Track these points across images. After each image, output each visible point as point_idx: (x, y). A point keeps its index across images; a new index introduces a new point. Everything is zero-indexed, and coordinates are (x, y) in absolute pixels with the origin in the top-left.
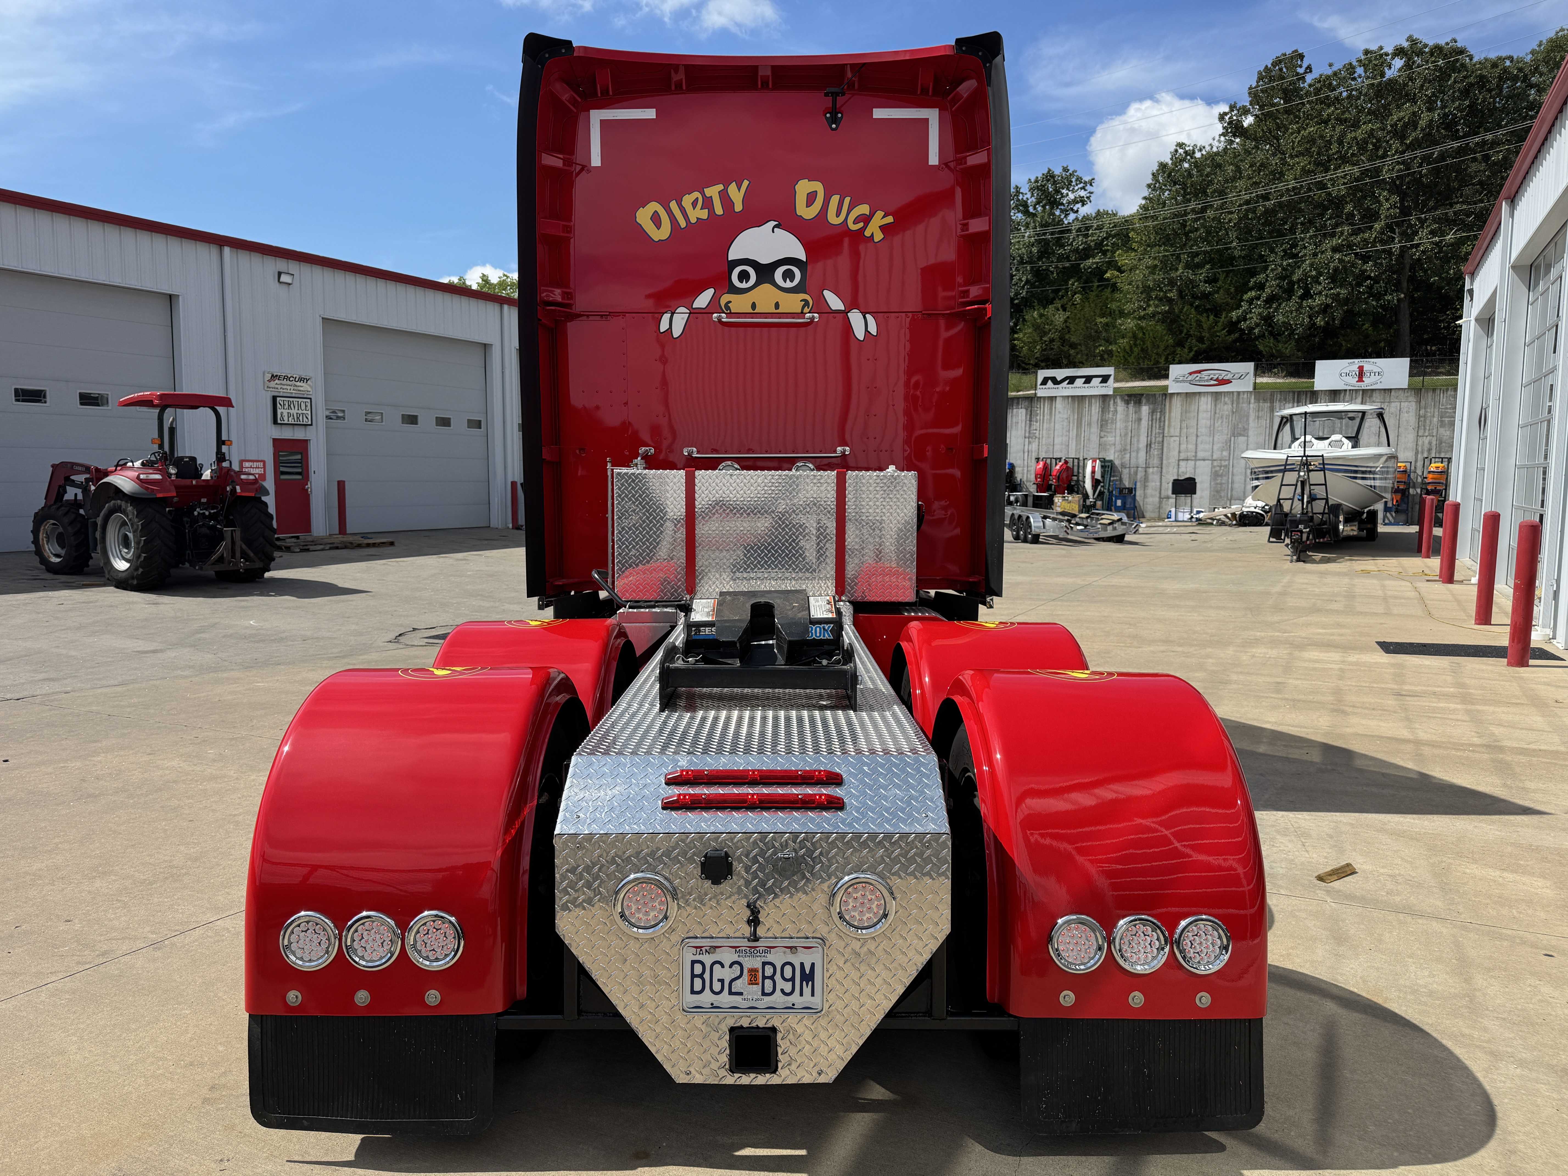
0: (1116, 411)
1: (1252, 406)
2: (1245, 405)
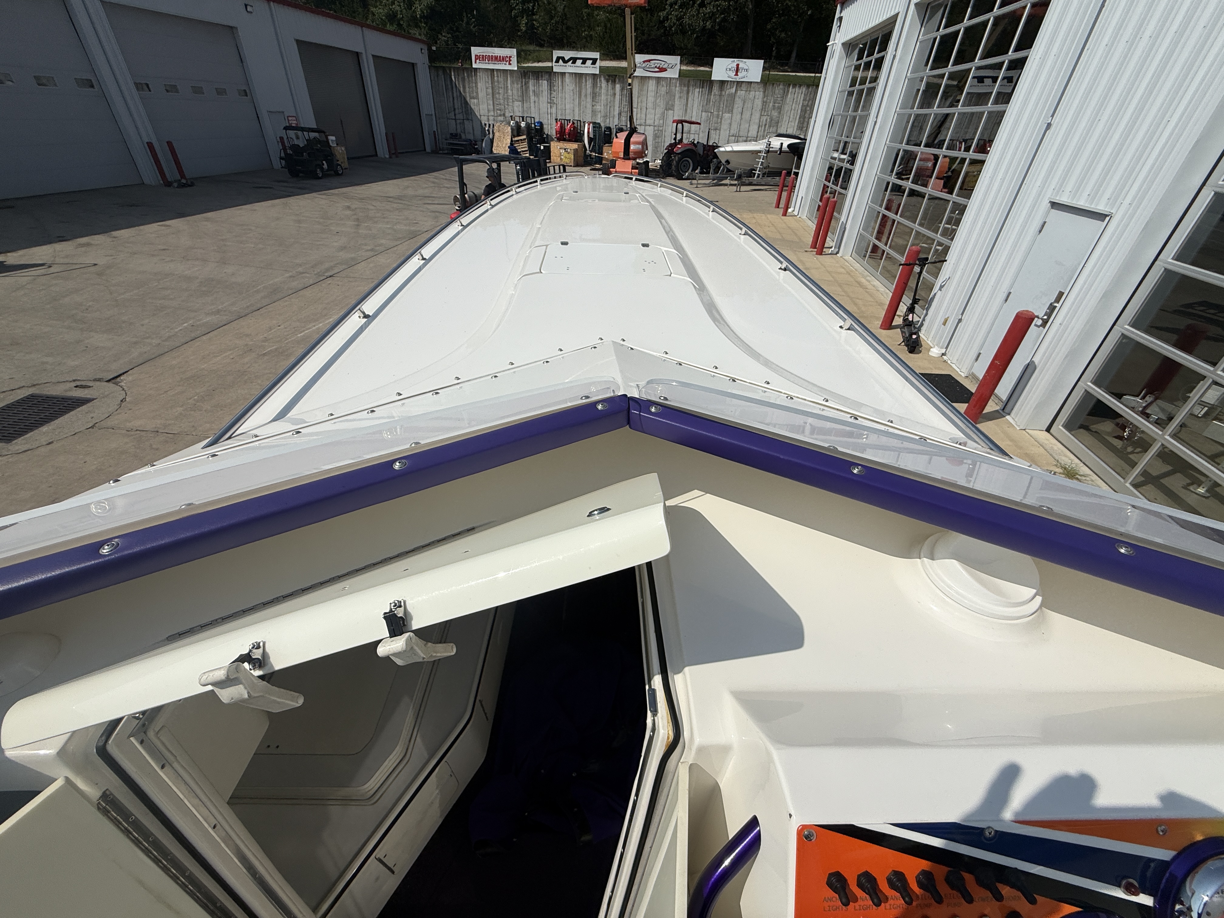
0: (601, 87)
1: (677, 88)
2: (674, 88)
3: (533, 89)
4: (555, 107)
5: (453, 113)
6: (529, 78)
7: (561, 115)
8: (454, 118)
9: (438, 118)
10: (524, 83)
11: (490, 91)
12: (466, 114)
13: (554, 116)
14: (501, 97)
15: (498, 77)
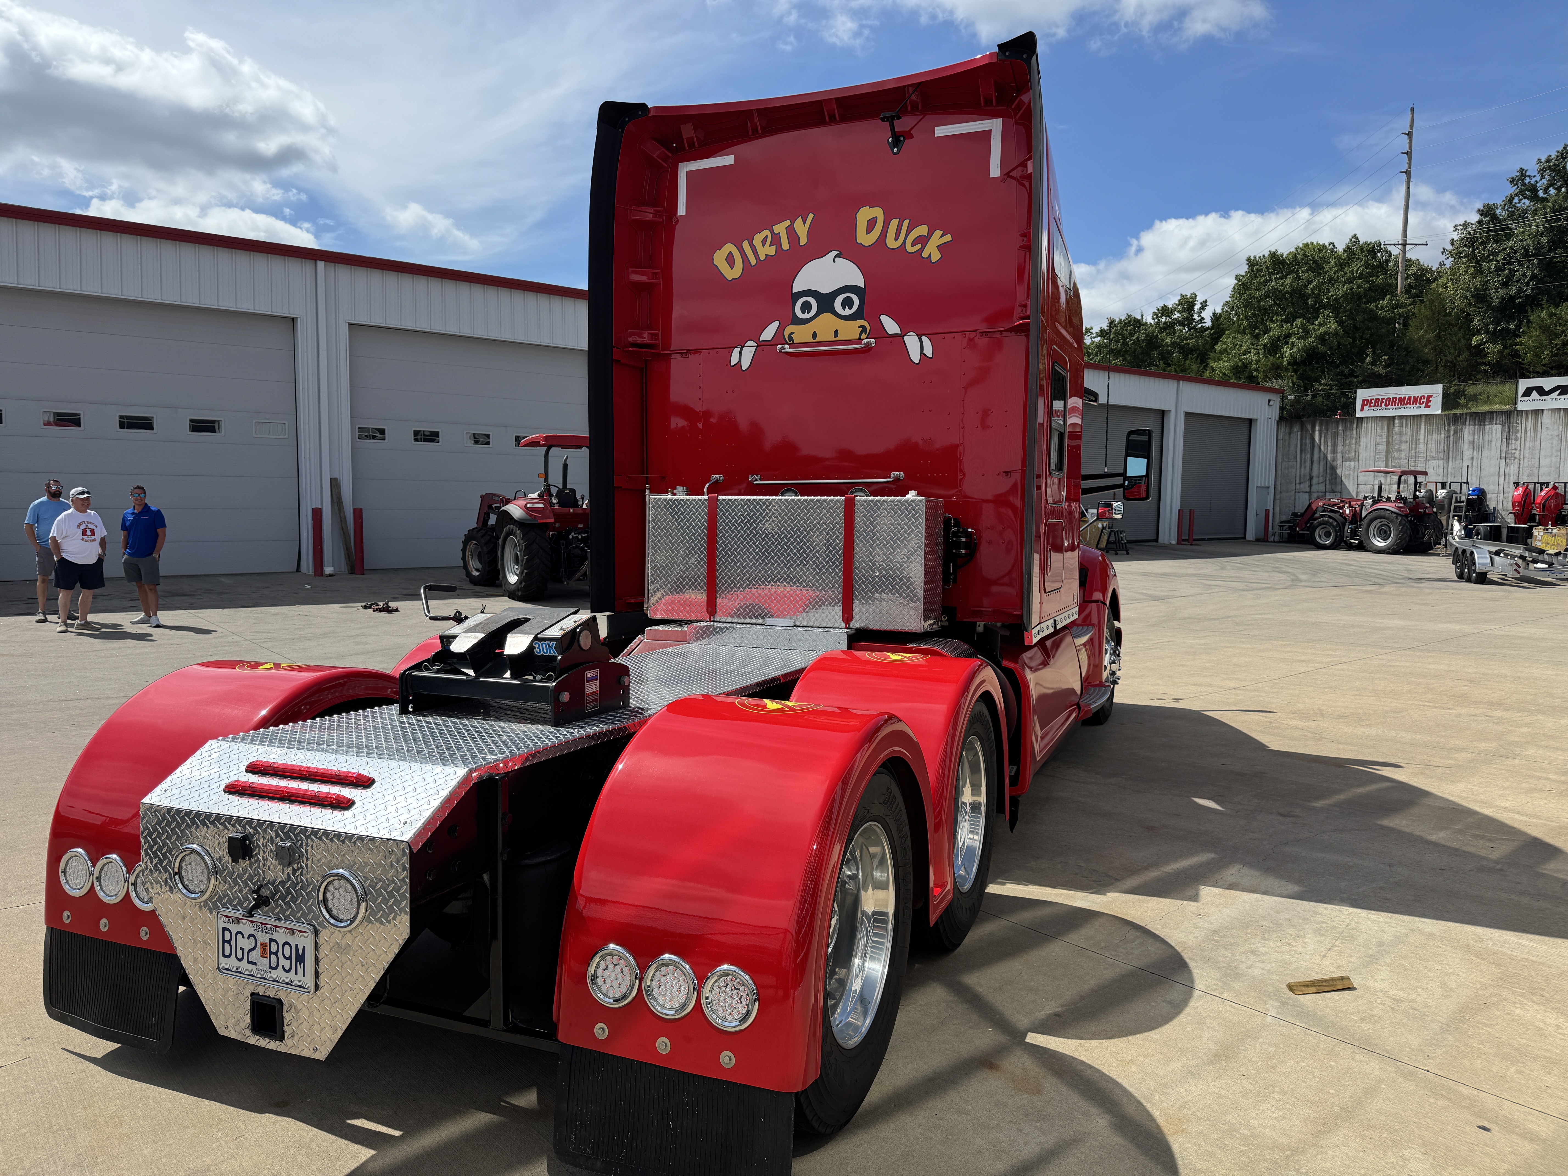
3: (1471, 438)
4: (1517, 466)
5: (1308, 483)
6: (1464, 423)
7: (1528, 476)
8: (1308, 490)
9: (1278, 492)
10: (1452, 432)
11: (1382, 447)
12: (1331, 483)
13: (1513, 479)
14: (1403, 455)
15: (1401, 426)
